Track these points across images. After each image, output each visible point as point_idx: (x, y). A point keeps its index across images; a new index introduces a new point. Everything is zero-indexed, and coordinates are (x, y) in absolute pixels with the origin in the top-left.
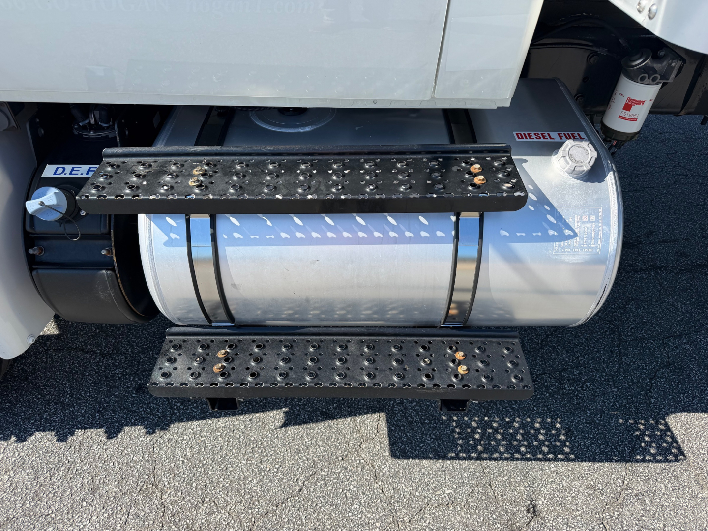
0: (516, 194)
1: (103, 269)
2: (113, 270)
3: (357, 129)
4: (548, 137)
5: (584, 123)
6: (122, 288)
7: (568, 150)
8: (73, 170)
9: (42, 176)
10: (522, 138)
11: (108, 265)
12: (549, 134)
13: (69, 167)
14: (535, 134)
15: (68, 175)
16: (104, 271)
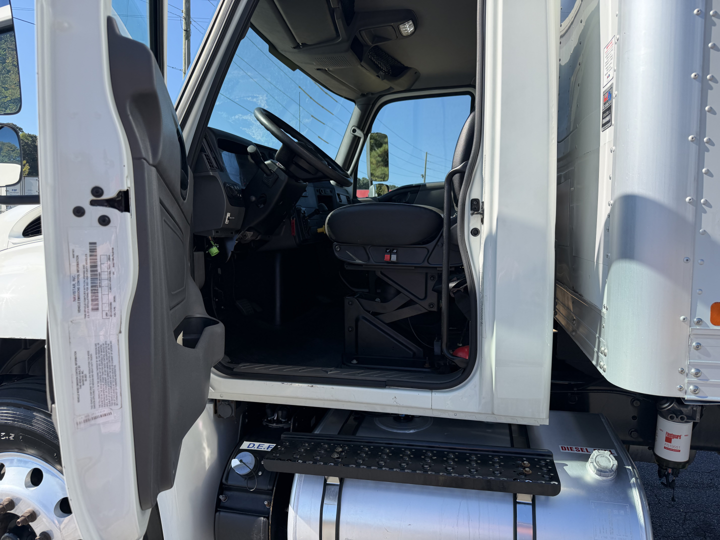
0: (552, 483)
1: (262, 516)
2: (268, 518)
3: (445, 434)
4: (585, 450)
5: (615, 444)
6: (270, 534)
7: (594, 458)
8: (259, 446)
9: (240, 448)
10: (565, 450)
11: (265, 514)
12: (586, 449)
13: (257, 444)
14: (576, 448)
15: (256, 449)
16: (262, 518)
